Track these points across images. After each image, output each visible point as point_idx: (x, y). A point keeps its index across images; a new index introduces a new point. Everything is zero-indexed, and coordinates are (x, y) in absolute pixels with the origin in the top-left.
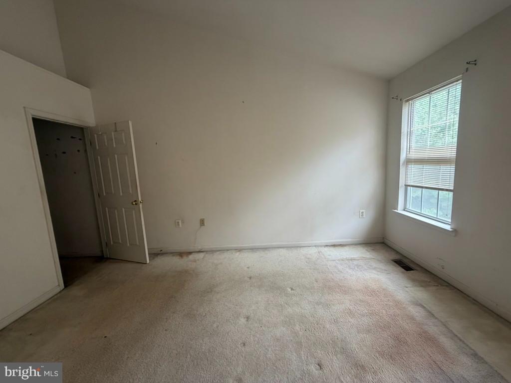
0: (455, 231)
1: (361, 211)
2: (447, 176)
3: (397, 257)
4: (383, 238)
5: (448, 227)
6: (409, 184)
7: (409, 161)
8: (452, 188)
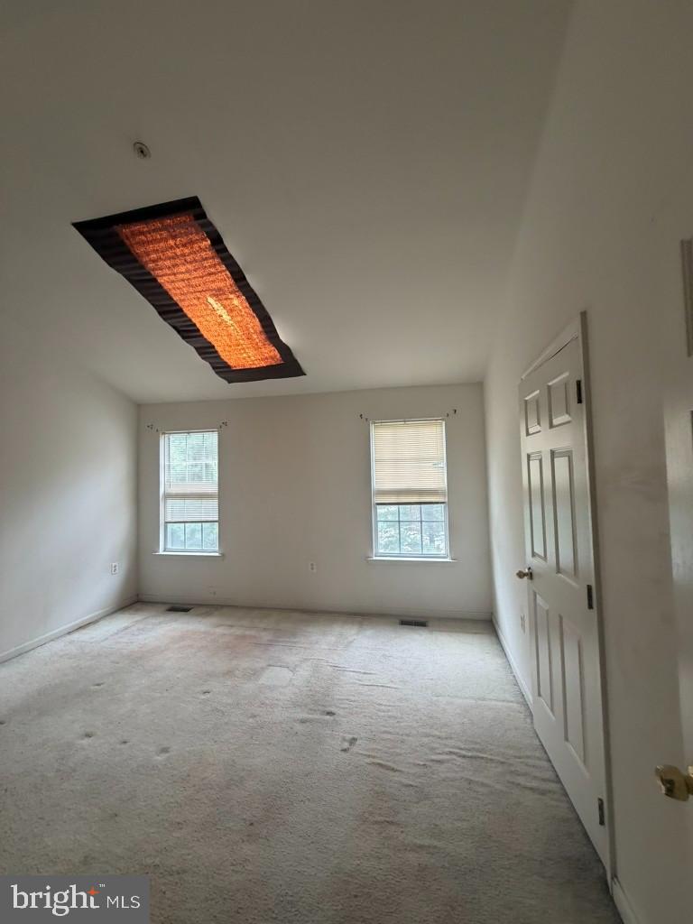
0: (223, 555)
1: (114, 564)
2: (211, 509)
3: (168, 607)
4: (138, 595)
5: (217, 554)
6: (169, 520)
7: (168, 496)
8: (217, 519)
